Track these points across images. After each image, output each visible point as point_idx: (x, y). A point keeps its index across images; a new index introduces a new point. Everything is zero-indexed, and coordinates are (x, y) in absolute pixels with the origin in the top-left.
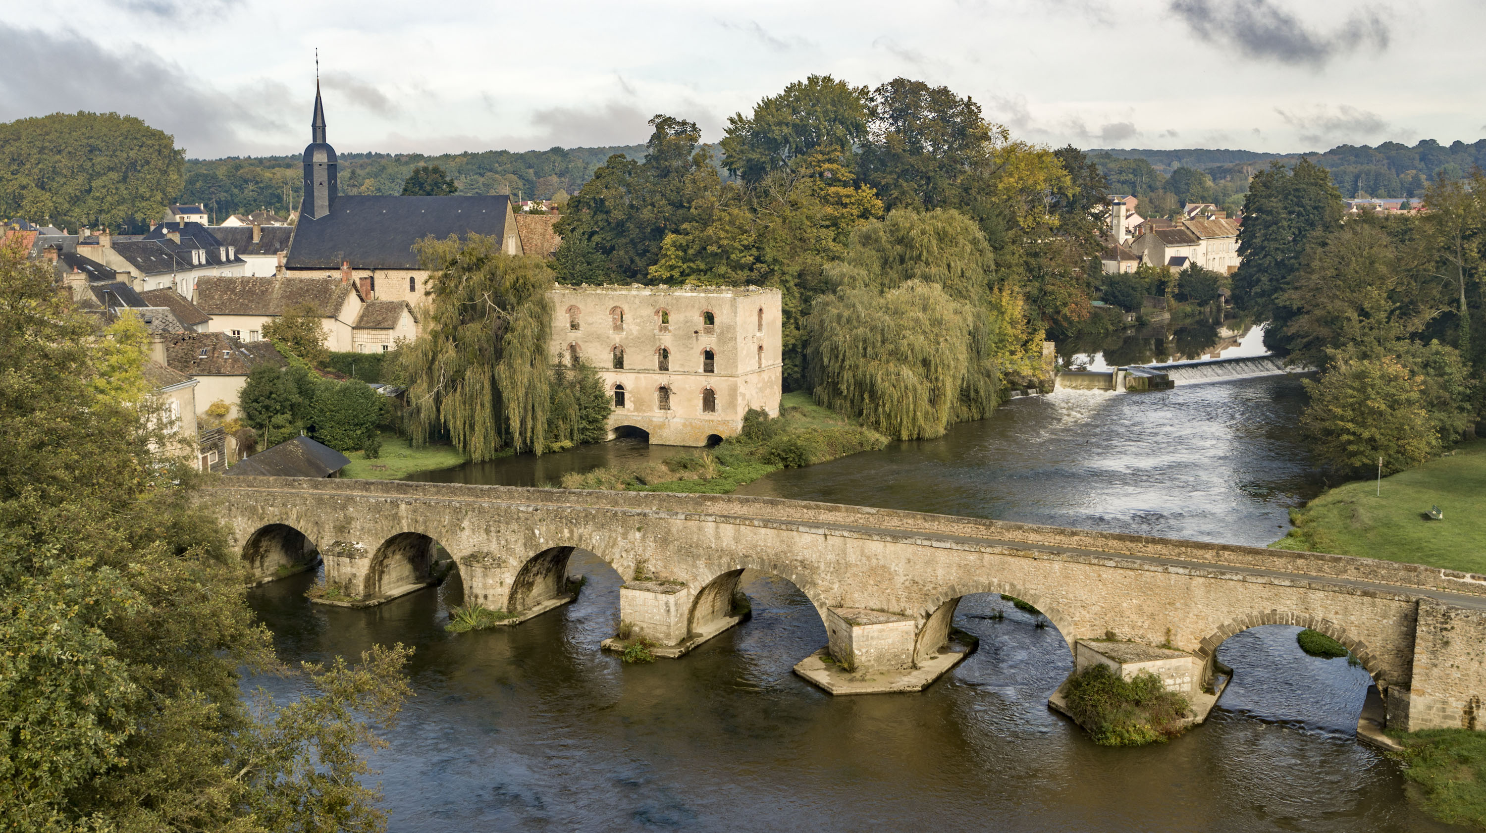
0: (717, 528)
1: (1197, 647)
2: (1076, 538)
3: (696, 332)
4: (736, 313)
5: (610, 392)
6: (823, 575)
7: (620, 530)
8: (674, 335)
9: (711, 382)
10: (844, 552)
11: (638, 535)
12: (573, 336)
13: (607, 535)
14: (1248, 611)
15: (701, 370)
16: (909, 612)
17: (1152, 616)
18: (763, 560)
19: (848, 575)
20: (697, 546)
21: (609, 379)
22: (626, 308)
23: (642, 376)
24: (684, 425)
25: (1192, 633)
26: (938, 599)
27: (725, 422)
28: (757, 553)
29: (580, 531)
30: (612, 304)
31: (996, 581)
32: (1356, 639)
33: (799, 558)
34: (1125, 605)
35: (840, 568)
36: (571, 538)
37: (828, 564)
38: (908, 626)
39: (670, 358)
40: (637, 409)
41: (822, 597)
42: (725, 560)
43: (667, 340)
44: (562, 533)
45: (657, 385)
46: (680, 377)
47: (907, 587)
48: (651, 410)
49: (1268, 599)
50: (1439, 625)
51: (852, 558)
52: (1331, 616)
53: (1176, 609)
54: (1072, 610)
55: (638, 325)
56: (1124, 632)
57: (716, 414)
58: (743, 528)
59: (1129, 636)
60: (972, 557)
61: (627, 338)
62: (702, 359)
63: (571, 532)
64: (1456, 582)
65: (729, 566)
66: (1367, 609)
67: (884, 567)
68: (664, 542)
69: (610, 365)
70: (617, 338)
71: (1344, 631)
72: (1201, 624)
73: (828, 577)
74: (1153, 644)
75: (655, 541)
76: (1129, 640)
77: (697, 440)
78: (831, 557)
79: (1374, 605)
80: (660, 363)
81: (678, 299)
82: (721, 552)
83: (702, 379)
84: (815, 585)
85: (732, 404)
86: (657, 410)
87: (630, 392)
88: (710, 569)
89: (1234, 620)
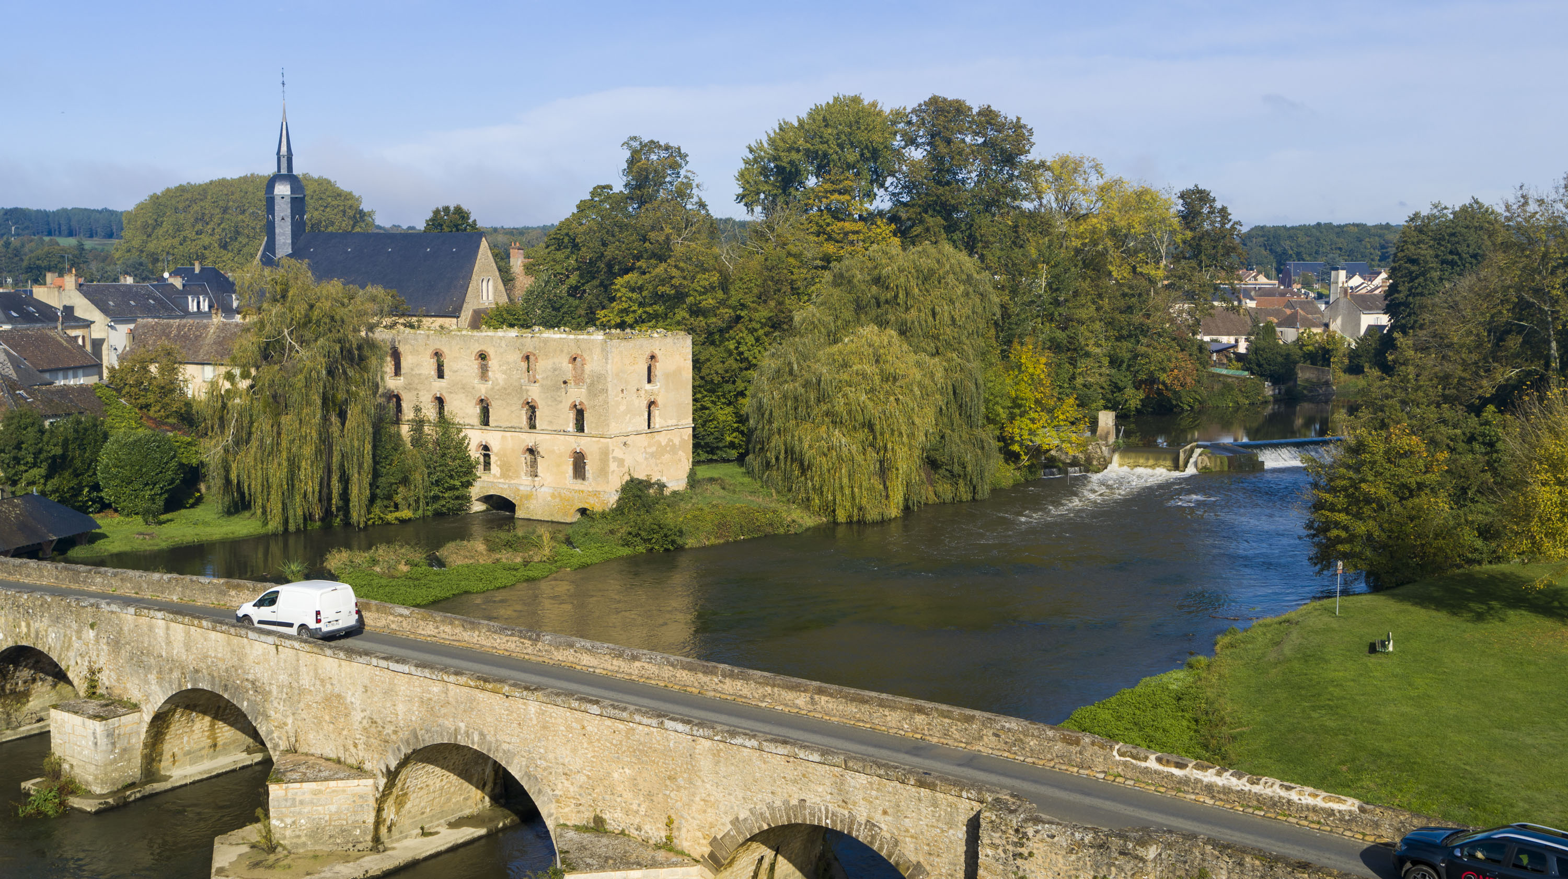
0: (168, 628)
1: (707, 850)
2: (637, 664)
3: (565, 382)
4: (607, 359)
5: (475, 453)
6: (276, 704)
7: (75, 626)
8: (542, 386)
9: (583, 443)
10: (297, 669)
11: (92, 634)
12: (439, 386)
13: (62, 631)
14: (769, 798)
15: (571, 427)
16: (368, 766)
17: (650, 796)
18: (213, 677)
19: (302, 705)
20: (149, 654)
21: (475, 438)
22: (491, 352)
23: (508, 434)
24: (553, 496)
25: (700, 828)
26: (399, 749)
27: (596, 494)
28: (208, 667)
29: (37, 625)
30: (477, 348)
31: (462, 725)
32: (913, 859)
33: (251, 677)
34: (616, 775)
35: (294, 694)
36: (28, 635)
37: (281, 687)
38: (366, 788)
39: (537, 413)
40: (503, 475)
41: (275, 735)
42: (176, 674)
43: (534, 393)
44: (19, 627)
45: (523, 446)
46: (548, 437)
47: (365, 729)
48: (518, 477)
49: (795, 781)
50: (1010, 848)
51: (306, 681)
52: (878, 817)
53: (679, 788)
54: (552, 778)
55: (504, 373)
56: (615, 819)
57: (586, 483)
58: (193, 629)
59: (623, 825)
60: (436, 688)
61: (493, 389)
62: (572, 415)
63: (28, 626)
64: (1135, 767)
65: (180, 685)
66: (926, 810)
67: (339, 696)
68: (116, 645)
69: (476, 421)
70: (483, 389)
71: (896, 843)
72: (710, 816)
73: (281, 707)
74: (652, 842)
75: (108, 643)
76: (622, 832)
77: (566, 514)
78: (283, 678)
79: (935, 804)
80: (531, 418)
81: (546, 341)
82: (173, 663)
83: (571, 439)
84: (267, 717)
85: (603, 472)
86: (524, 478)
87: (496, 455)
88: (161, 687)
89: (750, 810)
